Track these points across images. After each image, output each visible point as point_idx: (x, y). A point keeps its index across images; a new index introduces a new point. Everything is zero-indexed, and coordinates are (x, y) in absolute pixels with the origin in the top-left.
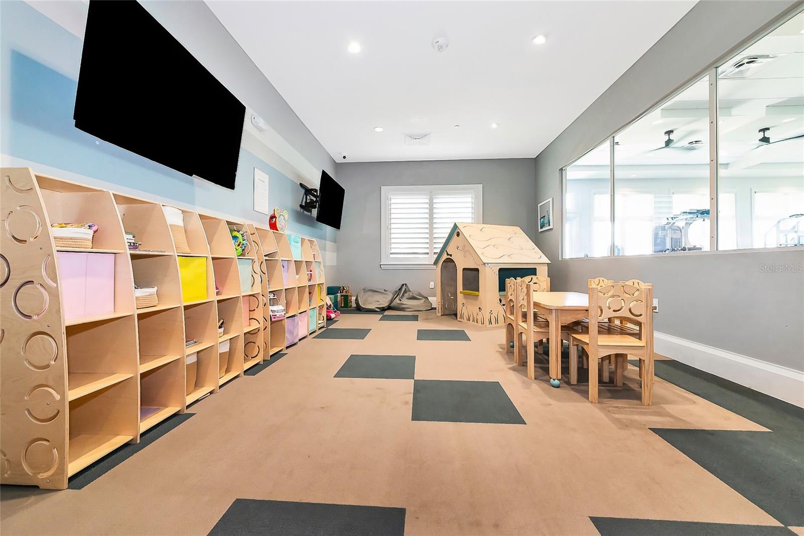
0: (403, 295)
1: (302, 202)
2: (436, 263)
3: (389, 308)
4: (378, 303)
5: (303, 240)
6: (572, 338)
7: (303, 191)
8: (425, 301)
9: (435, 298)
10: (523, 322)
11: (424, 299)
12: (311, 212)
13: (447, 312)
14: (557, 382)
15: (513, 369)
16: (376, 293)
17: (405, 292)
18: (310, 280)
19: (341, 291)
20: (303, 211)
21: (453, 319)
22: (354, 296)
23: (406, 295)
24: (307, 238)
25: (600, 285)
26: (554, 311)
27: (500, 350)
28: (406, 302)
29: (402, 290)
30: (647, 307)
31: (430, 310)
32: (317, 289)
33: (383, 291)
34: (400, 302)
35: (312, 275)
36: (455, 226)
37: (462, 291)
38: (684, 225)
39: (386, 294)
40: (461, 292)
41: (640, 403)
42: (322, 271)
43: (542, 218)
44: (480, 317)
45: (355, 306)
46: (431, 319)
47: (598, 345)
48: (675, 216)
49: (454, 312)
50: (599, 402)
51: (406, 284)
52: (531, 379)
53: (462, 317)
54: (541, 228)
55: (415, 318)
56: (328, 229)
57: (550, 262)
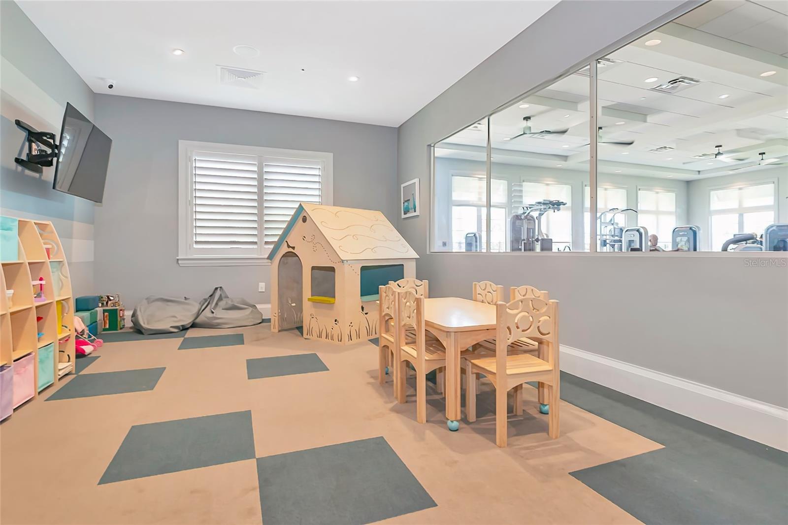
0: (217, 304)
1: (20, 153)
2: (271, 257)
3: (194, 325)
4: (175, 319)
5: (22, 225)
6: (470, 363)
7: (24, 134)
8: (252, 311)
9: (269, 306)
10: (407, 344)
11: (251, 309)
12: (40, 171)
13: (286, 326)
14: (455, 424)
15: (395, 410)
16: (169, 303)
17: (220, 299)
18: (39, 296)
19: (103, 304)
20: (23, 171)
21: (297, 335)
22: (129, 310)
23: (222, 304)
24: (32, 220)
25: (487, 290)
26: (453, 334)
27: (372, 380)
28: (221, 314)
29: (214, 297)
30: (555, 323)
31: (260, 323)
32: (55, 310)
33: (183, 300)
34: (211, 315)
35: (44, 287)
36: (301, 208)
37: (310, 297)
38: (538, 215)
39: (188, 304)
40: (309, 300)
41: (547, 436)
42: (66, 277)
43: (406, 201)
44: (336, 333)
45: (131, 325)
46: (263, 339)
47: (508, 375)
48: (531, 206)
49: (299, 325)
50: (508, 445)
51: (221, 287)
52: (422, 423)
53: (310, 332)
54: (405, 213)
55: (238, 340)
56: (78, 204)
57: (419, 257)
